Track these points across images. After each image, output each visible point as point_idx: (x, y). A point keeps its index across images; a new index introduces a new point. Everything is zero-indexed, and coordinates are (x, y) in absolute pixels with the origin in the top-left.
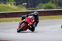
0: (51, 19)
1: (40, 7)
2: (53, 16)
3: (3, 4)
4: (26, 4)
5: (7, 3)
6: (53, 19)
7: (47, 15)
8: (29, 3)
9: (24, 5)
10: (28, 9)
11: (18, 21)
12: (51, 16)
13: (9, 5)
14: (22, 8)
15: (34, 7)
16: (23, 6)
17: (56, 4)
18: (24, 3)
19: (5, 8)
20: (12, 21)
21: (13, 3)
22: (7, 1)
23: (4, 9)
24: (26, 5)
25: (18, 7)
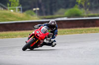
0: (78, 33)
1: (60, 14)
2: (81, 29)
3: (2, 9)
4: (38, 9)
5: (9, 8)
6: (82, 33)
7: (72, 27)
8: (42, 7)
9: (35, 11)
10: (42, 17)
11: (25, 37)
12: (78, 29)
13: (12, 11)
14: (32, 15)
15: (52, 14)
16: (33, 13)
17: (86, 9)
18: (35, 7)
19: (4, 16)
20: (16, 36)
21: (17, 7)
22: (8, 4)
23: (4, 18)
24: (38, 11)
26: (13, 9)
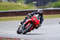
1: (49, 5)
3: (14, 2)
5: (18, 2)
7: (57, 14)
13: (20, 3)
16: (33, 5)
18: (34, 1)
19: (15, 7)
21: (23, 1)
25: (28, 5)
26: (20, 2)
